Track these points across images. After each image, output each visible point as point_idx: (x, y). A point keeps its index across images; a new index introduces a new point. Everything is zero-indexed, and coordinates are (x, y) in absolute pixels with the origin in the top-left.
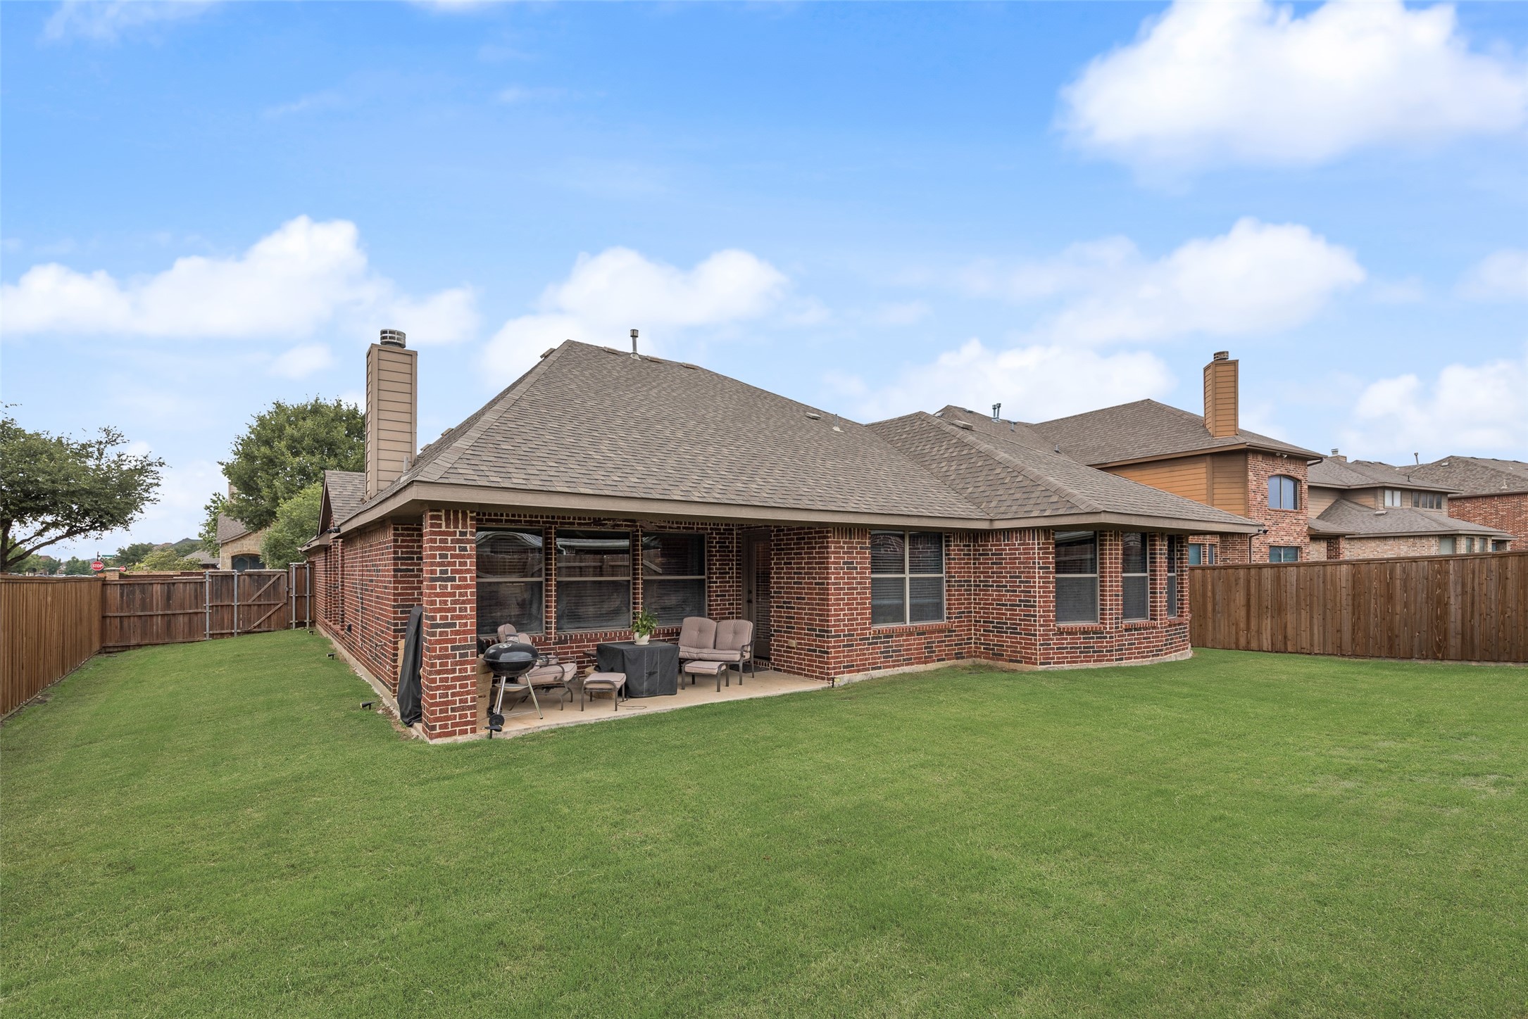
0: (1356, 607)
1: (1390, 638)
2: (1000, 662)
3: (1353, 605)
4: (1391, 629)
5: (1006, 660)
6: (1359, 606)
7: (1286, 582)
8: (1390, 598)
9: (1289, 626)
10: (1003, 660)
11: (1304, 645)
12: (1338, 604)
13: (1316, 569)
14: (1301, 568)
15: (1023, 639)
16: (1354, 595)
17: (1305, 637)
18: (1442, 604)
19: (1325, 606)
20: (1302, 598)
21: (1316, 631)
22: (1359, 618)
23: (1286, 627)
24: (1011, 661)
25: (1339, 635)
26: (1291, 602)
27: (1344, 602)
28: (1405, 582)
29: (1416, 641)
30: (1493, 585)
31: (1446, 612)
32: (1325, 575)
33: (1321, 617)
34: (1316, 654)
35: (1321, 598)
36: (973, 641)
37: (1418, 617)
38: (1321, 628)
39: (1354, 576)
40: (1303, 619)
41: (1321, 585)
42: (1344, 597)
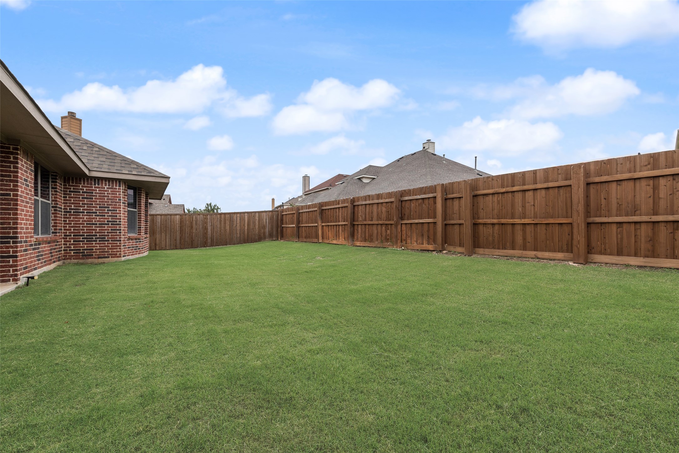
0: (181, 231)
1: (192, 241)
2: (90, 260)
3: (180, 230)
4: (192, 238)
5: (95, 258)
6: (182, 230)
7: (156, 221)
8: (192, 227)
9: (157, 239)
10: (93, 258)
11: (163, 247)
12: (175, 230)
13: (168, 217)
14: (162, 216)
15: (110, 243)
16: (181, 227)
17: (163, 243)
18: (206, 229)
19: (171, 231)
20: (163, 228)
21: (167, 241)
22: (182, 235)
23: (156, 240)
24: (99, 258)
25: (175, 241)
26: (158, 230)
27: (177, 229)
28: (196, 221)
29: (199, 241)
30: (218, 222)
31: (207, 232)
32: (171, 219)
33: (169, 235)
34: (167, 250)
35: (169, 228)
36: (62, 249)
37: (200, 233)
38: (169, 240)
39: (181, 219)
40: (163, 237)
41: (170, 223)
42: (178, 228)
